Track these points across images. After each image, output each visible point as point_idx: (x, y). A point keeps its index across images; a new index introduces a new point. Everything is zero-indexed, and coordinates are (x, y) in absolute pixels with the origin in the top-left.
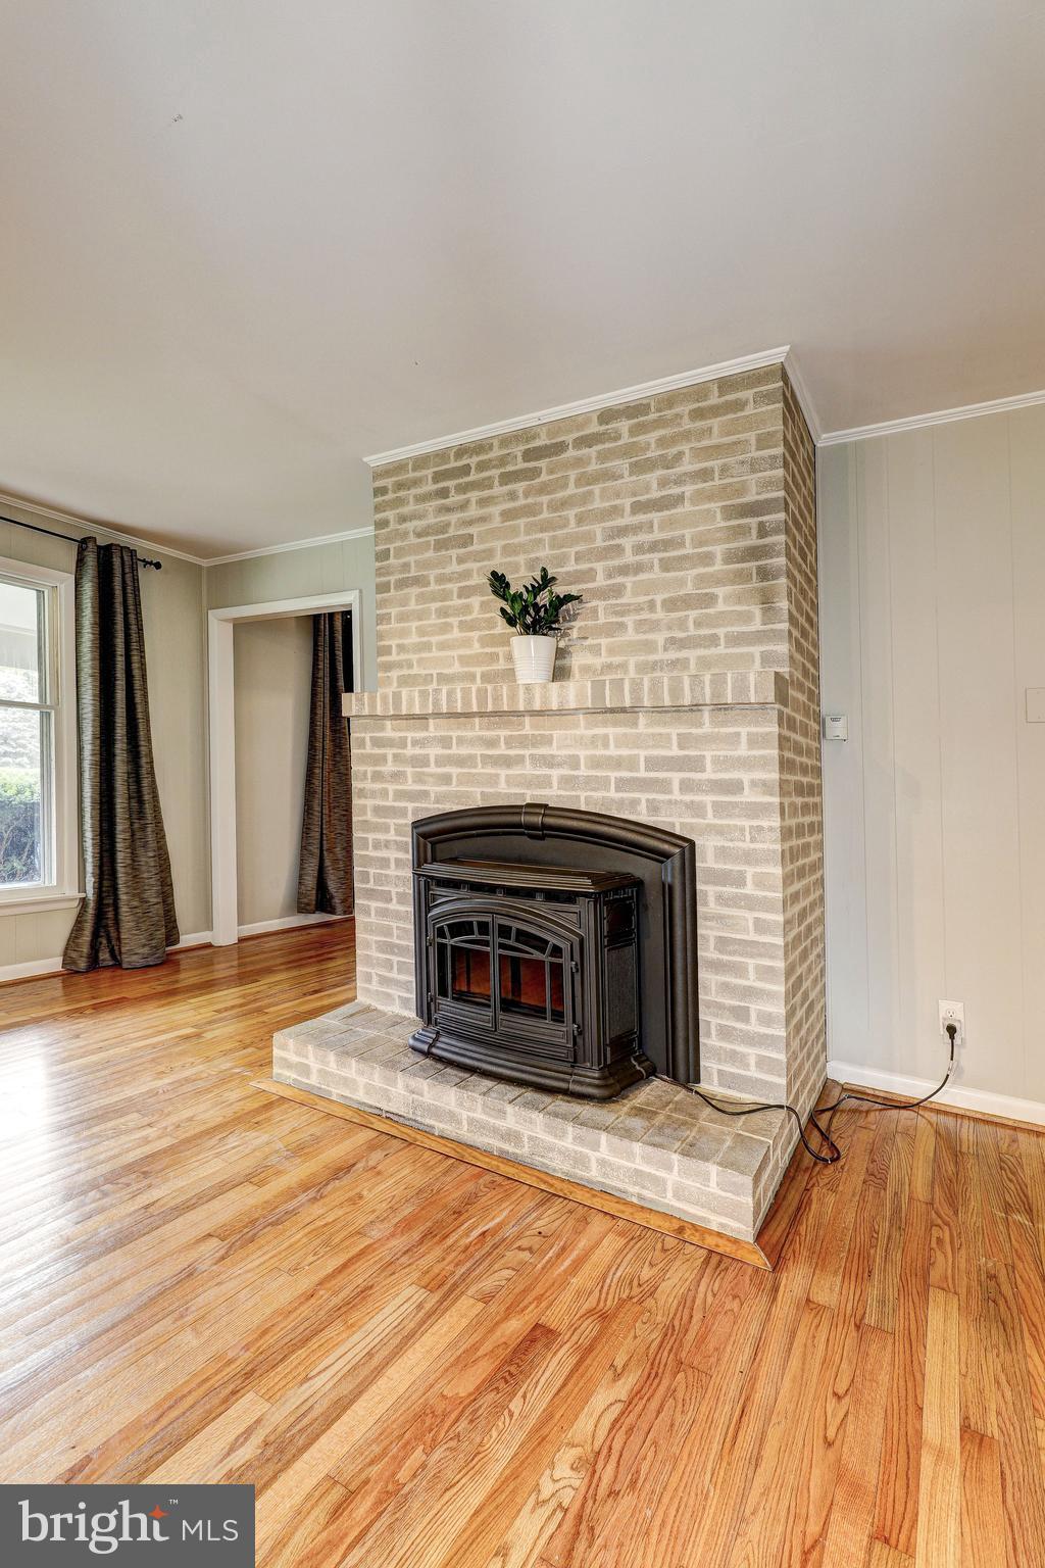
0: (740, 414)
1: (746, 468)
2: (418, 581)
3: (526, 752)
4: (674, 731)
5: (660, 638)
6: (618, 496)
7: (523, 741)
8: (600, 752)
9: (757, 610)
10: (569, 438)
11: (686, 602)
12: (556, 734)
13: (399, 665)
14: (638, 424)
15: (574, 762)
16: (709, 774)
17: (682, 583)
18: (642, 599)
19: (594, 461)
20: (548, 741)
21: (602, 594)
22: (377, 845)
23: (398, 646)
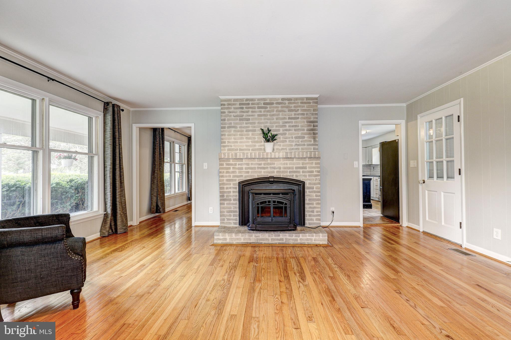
0: (310, 104)
1: (311, 114)
2: (234, 127)
3: (269, 166)
4: (301, 162)
5: (294, 144)
6: (285, 115)
7: (268, 164)
8: (286, 166)
9: (312, 140)
10: (275, 102)
11: (299, 137)
12: (276, 162)
13: (228, 146)
14: (290, 102)
15: (280, 168)
16: (308, 170)
17: (298, 134)
18: (290, 136)
19: (280, 107)
20: (274, 164)
21: (282, 134)
22: (227, 188)
23: (228, 142)
